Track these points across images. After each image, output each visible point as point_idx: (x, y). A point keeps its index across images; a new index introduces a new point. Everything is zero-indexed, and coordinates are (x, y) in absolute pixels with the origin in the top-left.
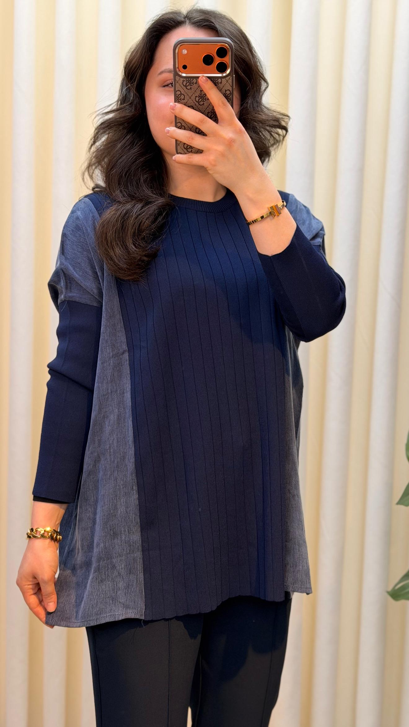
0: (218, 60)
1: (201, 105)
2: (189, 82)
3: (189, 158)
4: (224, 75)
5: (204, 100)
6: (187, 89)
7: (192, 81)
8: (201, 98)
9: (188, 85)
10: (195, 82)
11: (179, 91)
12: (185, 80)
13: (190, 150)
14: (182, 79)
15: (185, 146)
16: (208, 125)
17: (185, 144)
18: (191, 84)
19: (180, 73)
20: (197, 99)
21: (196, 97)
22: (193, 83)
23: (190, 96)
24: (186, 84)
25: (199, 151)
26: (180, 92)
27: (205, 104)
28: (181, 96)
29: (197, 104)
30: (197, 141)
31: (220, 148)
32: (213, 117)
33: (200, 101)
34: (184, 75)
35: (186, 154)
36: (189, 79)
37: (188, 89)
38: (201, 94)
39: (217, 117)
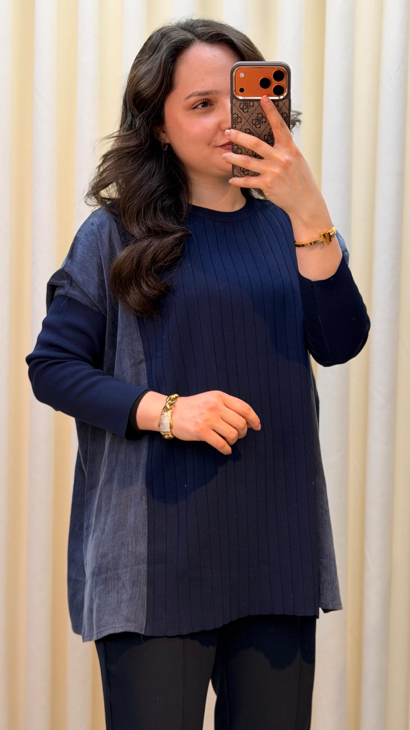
0: (274, 83)
1: (258, 128)
2: (246, 105)
3: (246, 181)
4: (282, 97)
5: (261, 123)
6: (243, 111)
7: (248, 104)
8: (257, 121)
9: (245, 109)
10: (252, 105)
11: (235, 114)
12: (242, 103)
13: (246, 173)
14: (239, 103)
15: (242, 169)
16: (263, 148)
17: (241, 168)
18: (248, 107)
19: (237, 97)
20: (254, 122)
21: (253, 120)
22: (250, 106)
23: (247, 119)
24: (243, 107)
25: (256, 174)
26: (237, 114)
27: (262, 127)
28: (237, 119)
29: (254, 127)
30: (254, 165)
31: (277, 170)
32: (270, 139)
33: (256, 124)
34: (241, 98)
35: (242, 177)
36: (246, 102)
37: (245, 112)
38: (258, 117)
39: (274, 140)
